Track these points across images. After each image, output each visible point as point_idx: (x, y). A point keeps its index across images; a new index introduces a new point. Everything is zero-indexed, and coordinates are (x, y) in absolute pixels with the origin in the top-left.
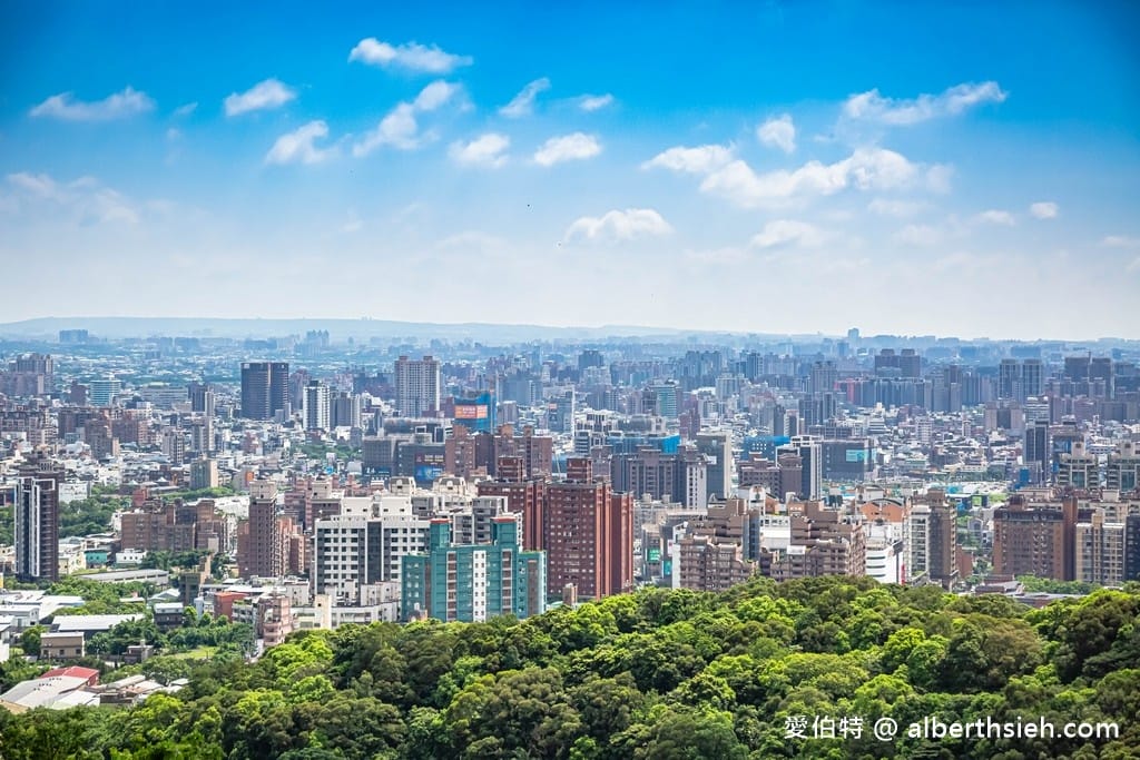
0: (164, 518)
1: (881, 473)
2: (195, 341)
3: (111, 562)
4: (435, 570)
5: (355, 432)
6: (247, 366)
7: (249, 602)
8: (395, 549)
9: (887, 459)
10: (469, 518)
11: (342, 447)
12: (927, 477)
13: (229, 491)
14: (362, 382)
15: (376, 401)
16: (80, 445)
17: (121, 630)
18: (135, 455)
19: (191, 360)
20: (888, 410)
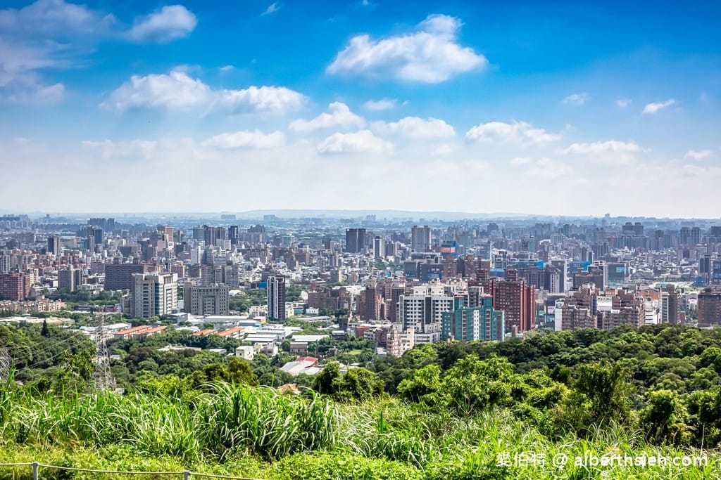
0: (325, 295)
2: (319, 219)
3: (304, 313)
4: (457, 318)
5: (396, 258)
6: (348, 230)
7: (371, 331)
8: (437, 309)
9: (634, 271)
10: (467, 296)
11: (391, 265)
12: (654, 280)
13: (347, 283)
14: (395, 237)
15: (403, 245)
16: (282, 264)
17: (322, 342)
18: (306, 268)
19: (319, 227)
20: (630, 249)
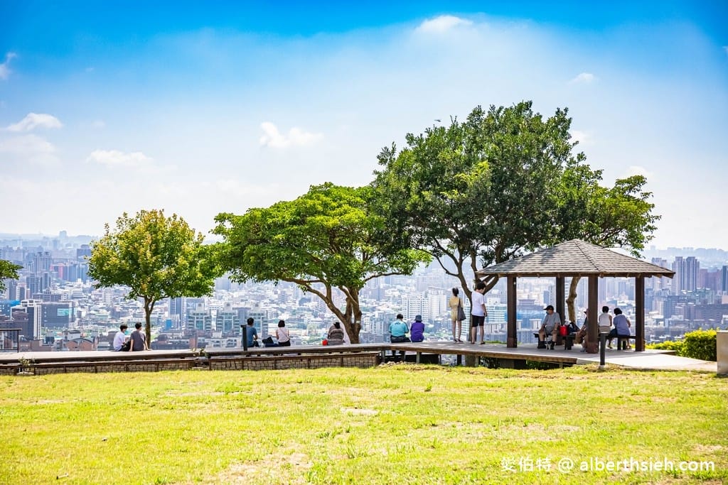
1: (80, 324)
